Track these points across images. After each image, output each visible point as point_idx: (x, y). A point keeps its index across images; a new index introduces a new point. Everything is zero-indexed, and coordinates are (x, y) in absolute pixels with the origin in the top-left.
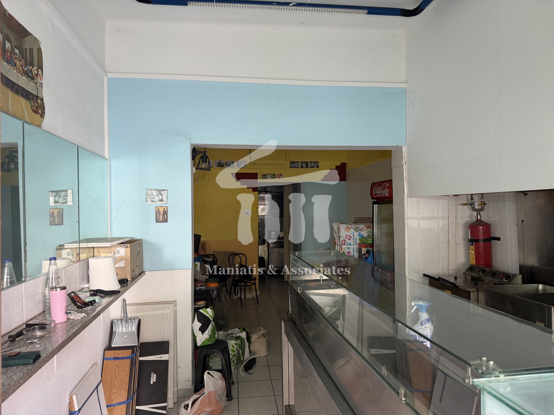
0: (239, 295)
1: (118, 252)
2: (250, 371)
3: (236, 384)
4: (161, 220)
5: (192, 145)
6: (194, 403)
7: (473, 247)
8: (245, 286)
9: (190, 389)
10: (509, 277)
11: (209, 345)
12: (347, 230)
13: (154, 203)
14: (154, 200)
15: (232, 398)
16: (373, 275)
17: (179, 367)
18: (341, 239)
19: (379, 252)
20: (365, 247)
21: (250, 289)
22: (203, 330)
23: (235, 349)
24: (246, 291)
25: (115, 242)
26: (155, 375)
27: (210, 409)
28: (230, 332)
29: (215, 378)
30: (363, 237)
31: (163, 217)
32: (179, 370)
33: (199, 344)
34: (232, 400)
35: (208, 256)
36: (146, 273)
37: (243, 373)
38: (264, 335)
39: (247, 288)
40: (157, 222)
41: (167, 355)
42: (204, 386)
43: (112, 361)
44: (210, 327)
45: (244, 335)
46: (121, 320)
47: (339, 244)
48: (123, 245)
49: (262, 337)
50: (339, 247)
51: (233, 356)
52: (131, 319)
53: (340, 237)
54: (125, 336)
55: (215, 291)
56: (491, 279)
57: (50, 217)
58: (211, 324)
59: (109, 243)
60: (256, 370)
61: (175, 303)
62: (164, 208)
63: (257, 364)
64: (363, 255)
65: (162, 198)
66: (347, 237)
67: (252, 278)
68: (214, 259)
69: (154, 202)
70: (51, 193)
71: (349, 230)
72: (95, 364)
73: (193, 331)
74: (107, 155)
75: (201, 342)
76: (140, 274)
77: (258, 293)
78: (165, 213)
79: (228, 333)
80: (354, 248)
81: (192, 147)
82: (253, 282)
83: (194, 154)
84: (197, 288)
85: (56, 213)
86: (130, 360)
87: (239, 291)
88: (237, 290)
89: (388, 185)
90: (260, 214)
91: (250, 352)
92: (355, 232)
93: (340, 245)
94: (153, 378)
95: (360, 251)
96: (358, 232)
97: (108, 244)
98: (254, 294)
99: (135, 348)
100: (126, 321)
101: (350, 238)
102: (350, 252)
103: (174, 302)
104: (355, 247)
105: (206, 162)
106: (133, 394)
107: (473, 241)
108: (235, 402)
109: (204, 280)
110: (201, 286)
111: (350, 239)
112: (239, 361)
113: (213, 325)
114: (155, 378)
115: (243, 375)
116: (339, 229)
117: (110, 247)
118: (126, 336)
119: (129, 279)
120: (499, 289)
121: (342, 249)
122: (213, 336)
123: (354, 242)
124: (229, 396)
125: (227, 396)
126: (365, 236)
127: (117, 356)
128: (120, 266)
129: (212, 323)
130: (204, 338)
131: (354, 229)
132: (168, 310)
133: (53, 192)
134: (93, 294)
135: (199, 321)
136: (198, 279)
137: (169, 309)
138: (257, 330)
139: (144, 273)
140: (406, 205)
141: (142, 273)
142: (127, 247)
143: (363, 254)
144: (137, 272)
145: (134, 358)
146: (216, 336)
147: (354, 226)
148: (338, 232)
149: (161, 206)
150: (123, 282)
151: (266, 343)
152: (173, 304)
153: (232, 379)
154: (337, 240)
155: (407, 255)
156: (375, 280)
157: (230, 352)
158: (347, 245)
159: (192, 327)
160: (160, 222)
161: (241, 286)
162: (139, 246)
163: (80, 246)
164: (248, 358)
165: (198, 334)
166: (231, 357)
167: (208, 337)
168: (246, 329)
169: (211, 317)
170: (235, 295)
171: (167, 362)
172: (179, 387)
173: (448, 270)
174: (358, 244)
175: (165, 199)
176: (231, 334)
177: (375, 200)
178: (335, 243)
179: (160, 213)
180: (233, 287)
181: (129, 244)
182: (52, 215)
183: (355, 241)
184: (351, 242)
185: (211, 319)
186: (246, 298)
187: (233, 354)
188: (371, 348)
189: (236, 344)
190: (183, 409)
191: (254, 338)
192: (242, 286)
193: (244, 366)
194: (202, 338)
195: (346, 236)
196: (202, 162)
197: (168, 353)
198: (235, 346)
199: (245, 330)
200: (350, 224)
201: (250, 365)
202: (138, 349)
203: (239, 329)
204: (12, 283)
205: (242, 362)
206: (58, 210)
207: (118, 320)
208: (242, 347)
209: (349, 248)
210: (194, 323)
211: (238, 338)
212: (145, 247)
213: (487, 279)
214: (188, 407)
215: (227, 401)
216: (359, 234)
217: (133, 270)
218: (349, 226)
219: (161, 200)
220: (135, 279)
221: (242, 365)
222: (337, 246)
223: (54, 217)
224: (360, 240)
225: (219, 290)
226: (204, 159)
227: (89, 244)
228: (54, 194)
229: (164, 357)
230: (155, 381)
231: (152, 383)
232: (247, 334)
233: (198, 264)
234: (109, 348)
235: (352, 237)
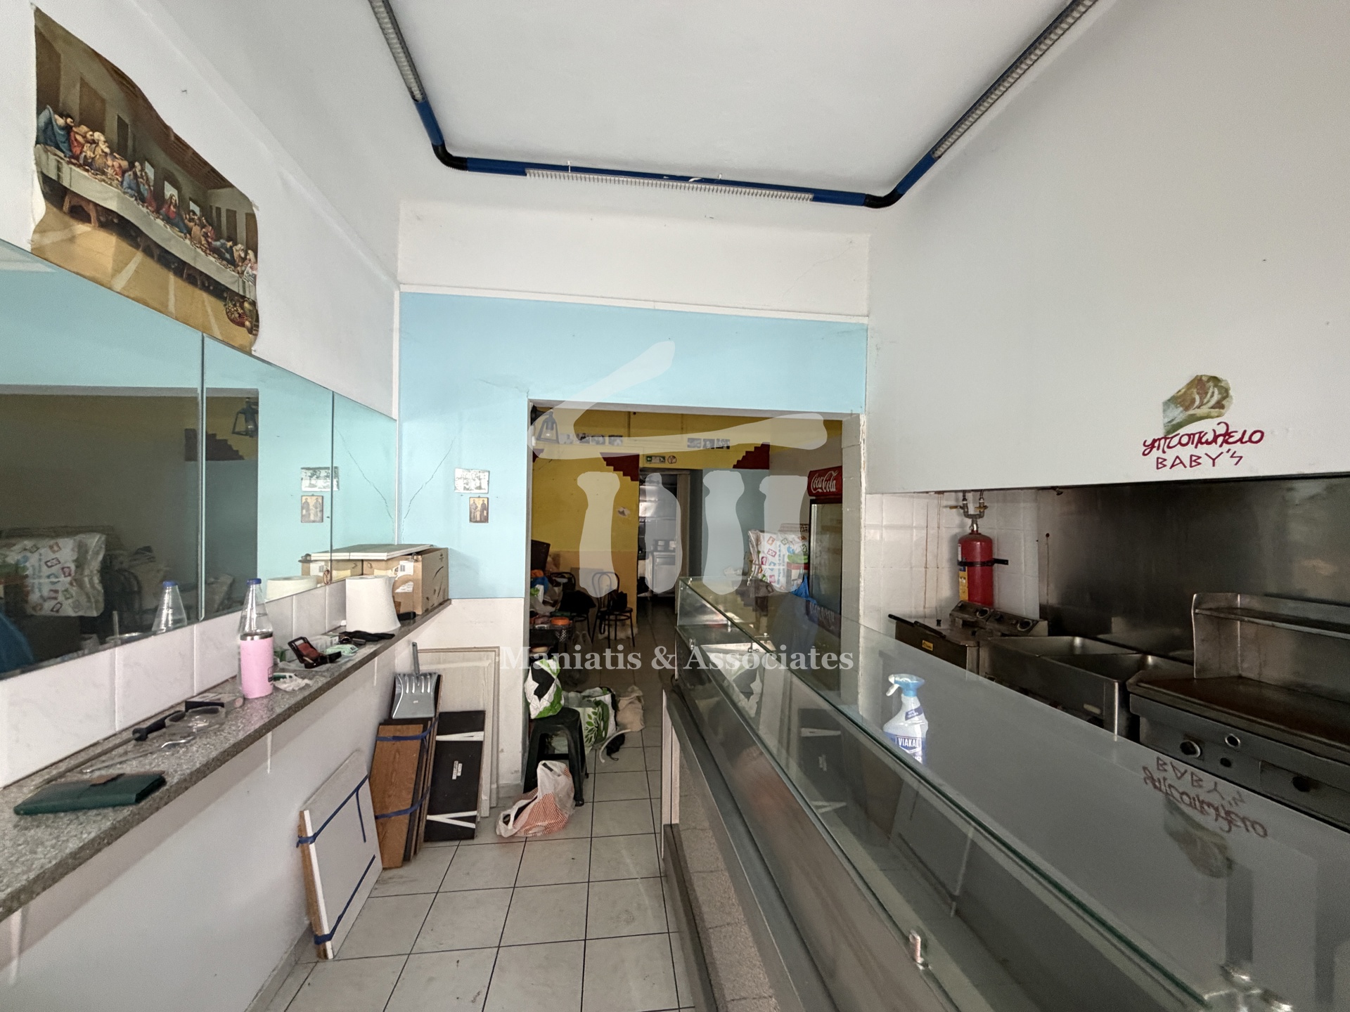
0: (606, 633)
1: (403, 569)
2: (614, 756)
3: (591, 776)
4: (478, 519)
5: (530, 401)
6: (521, 810)
7: (965, 574)
8: (616, 620)
9: (517, 785)
10: (1027, 624)
11: (551, 716)
12: (770, 542)
13: (468, 492)
14: (467, 487)
15: (583, 800)
16: (808, 612)
17: (502, 751)
18: (761, 556)
19: (817, 577)
20: (797, 569)
21: (624, 625)
22: (540, 693)
23: (593, 721)
24: (618, 628)
25: (398, 552)
26: (460, 765)
27: (546, 823)
28: (587, 693)
29: (555, 773)
30: (794, 553)
31: (481, 515)
32: (501, 755)
33: (533, 717)
34: (582, 804)
35: (561, 575)
36: (453, 601)
37: (603, 759)
38: (638, 698)
39: (618, 623)
40: (471, 521)
41: (481, 734)
42: (536, 785)
43: (390, 743)
44: (552, 689)
45: (607, 698)
46: (410, 676)
47: (757, 563)
48: (410, 557)
49: (637, 702)
50: (757, 567)
51: (589, 732)
52: (425, 675)
53: (759, 552)
54: (415, 702)
55: (564, 632)
56: (997, 626)
57: (302, 508)
58: (553, 684)
59: (386, 554)
60: (623, 754)
61: (497, 650)
62: (483, 501)
63: (627, 744)
64: (794, 580)
65: (480, 483)
66: (770, 553)
67: (627, 609)
68: (570, 579)
69: (468, 489)
70: (304, 471)
71: (773, 541)
72: (358, 750)
73: (524, 694)
74: (395, 415)
75: (538, 712)
76: (441, 604)
77: (635, 630)
78: (485, 508)
79: (583, 694)
80: (779, 570)
81: (531, 404)
82: (628, 614)
83: (534, 416)
84: (537, 626)
85: (312, 501)
86: (420, 741)
87: (607, 628)
88: (603, 625)
89: (834, 474)
90: (640, 515)
91: (617, 724)
92: (782, 545)
93: (759, 565)
94: (457, 770)
95: (788, 575)
96: (787, 546)
97: (383, 556)
98: (630, 632)
99: (429, 722)
100: (417, 678)
101: (774, 554)
102: (774, 576)
103: (495, 650)
104: (782, 567)
105: (552, 429)
106: (422, 797)
107: (966, 564)
108: (587, 807)
109: (548, 614)
110: (542, 623)
111: (774, 556)
112: (599, 739)
113: (557, 686)
114: (460, 770)
115: (603, 761)
116: (758, 540)
117: (388, 560)
118: (417, 702)
119: (419, 612)
120: (1009, 644)
121: (762, 570)
122: (556, 702)
123: (779, 560)
124: (579, 799)
125: (575, 798)
126: (796, 552)
127: (398, 734)
128: (406, 591)
129: (557, 681)
130: (542, 707)
131: (782, 541)
132: (486, 662)
133: (308, 469)
134: (344, 640)
135: (534, 679)
136: (539, 612)
137: (487, 659)
138: (629, 690)
139: (449, 602)
140: (863, 506)
141: (445, 602)
142: (416, 561)
143: (793, 578)
144: (435, 600)
145: (425, 738)
146: (562, 702)
147: (781, 536)
148: (757, 545)
149: (479, 497)
150: (407, 618)
151: (642, 712)
152: (494, 653)
153: (585, 769)
154: (754, 557)
155: (862, 584)
156: (811, 619)
157: (584, 726)
158: (770, 565)
159: (524, 689)
160: (476, 522)
161: (609, 620)
162: (441, 559)
163: (333, 558)
164: (614, 734)
165: (533, 700)
166: (585, 733)
167: (549, 704)
168: (612, 690)
169: (554, 673)
170: (601, 633)
171: (479, 744)
172: (502, 782)
173: (924, 607)
174: (786, 564)
175: (484, 485)
176: (589, 696)
177: (814, 498)
178: (751, 561)
179: (476, 507)
180: (598, 621)
181: (420, 557)
182: (305, 506)
183: (781, 559)
184: (776, 560)
185: (555, 677)
186: (618, 638)
187: (590, 728)
188: (803, 727)
189: (595, 713)
190: (501, 823)
191: (623, 703)
192: (612, 620)
193: (607, 747)
194: (539, 707)
195: (769, 551)
196: (547, 428)
197: (482, 729)
198: (593, 716)
199: (610, 691)
200: (775, 533)
201: (616, 745)
202: (435, 723)
203: (601, 688)
204: (178, 624)
205: (604, 739)
206: (315, 498)
207: (404, 675)
208: (604, 717)
209: (772, 570)
210: (527, 683)
211: (598, 704)
212: (452, 562)
213: (990, 626)
214: (509, 821)
215: (576, 805)
216: (789, 549)
217: (428, 598)
218: (774, 536)
219: (480, 488)
220: (430, 612)
221: (602, 745)
222: (754, 566)
223: (308, 510)
224: (789, 557)
225: (570, 630)
226: (550, 426)
227: (352, 554)
228: (309, 473)
229: (476, 736)
230: (459, 774)
231: (454, 777)
232: (613, 697)
233: (541, 588)
234: (388, 721)
235: (778, 553)
